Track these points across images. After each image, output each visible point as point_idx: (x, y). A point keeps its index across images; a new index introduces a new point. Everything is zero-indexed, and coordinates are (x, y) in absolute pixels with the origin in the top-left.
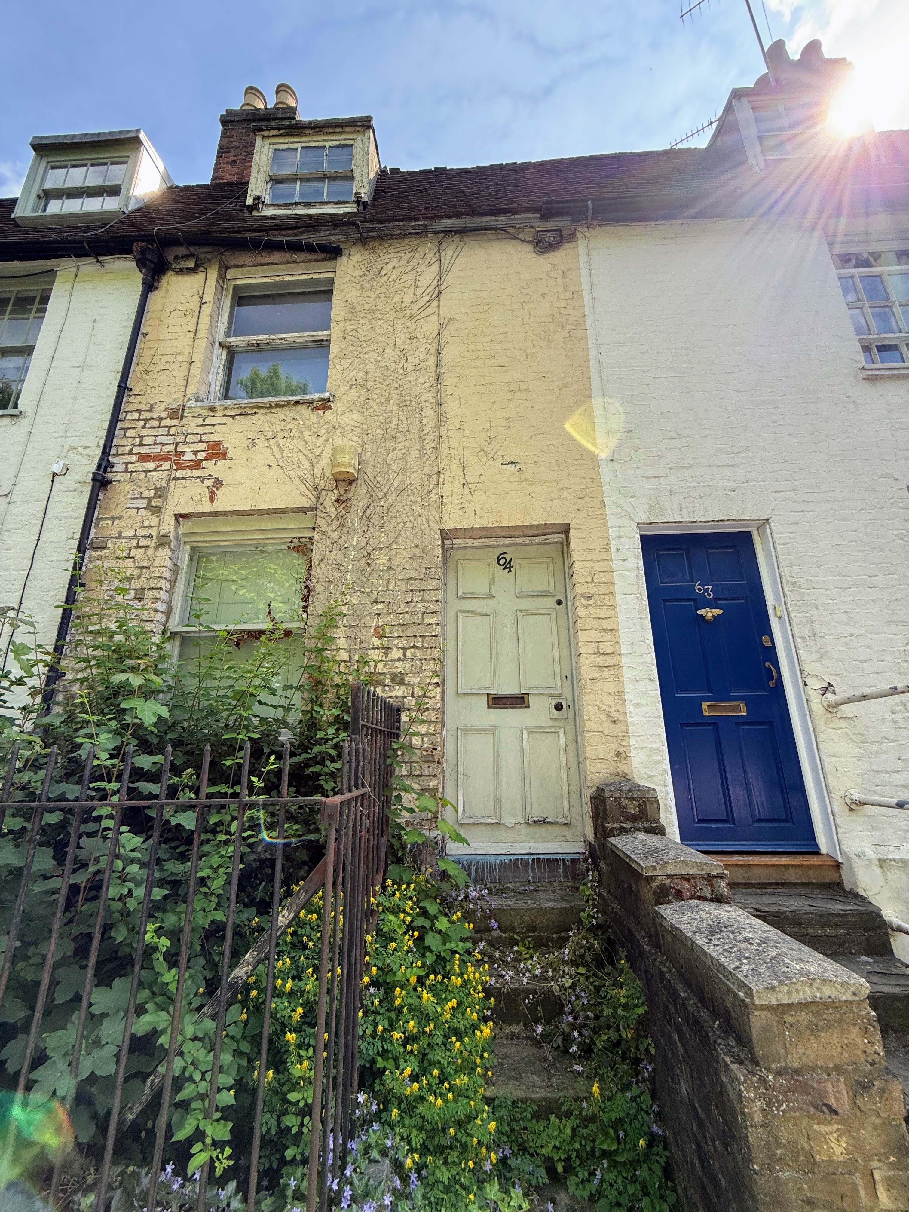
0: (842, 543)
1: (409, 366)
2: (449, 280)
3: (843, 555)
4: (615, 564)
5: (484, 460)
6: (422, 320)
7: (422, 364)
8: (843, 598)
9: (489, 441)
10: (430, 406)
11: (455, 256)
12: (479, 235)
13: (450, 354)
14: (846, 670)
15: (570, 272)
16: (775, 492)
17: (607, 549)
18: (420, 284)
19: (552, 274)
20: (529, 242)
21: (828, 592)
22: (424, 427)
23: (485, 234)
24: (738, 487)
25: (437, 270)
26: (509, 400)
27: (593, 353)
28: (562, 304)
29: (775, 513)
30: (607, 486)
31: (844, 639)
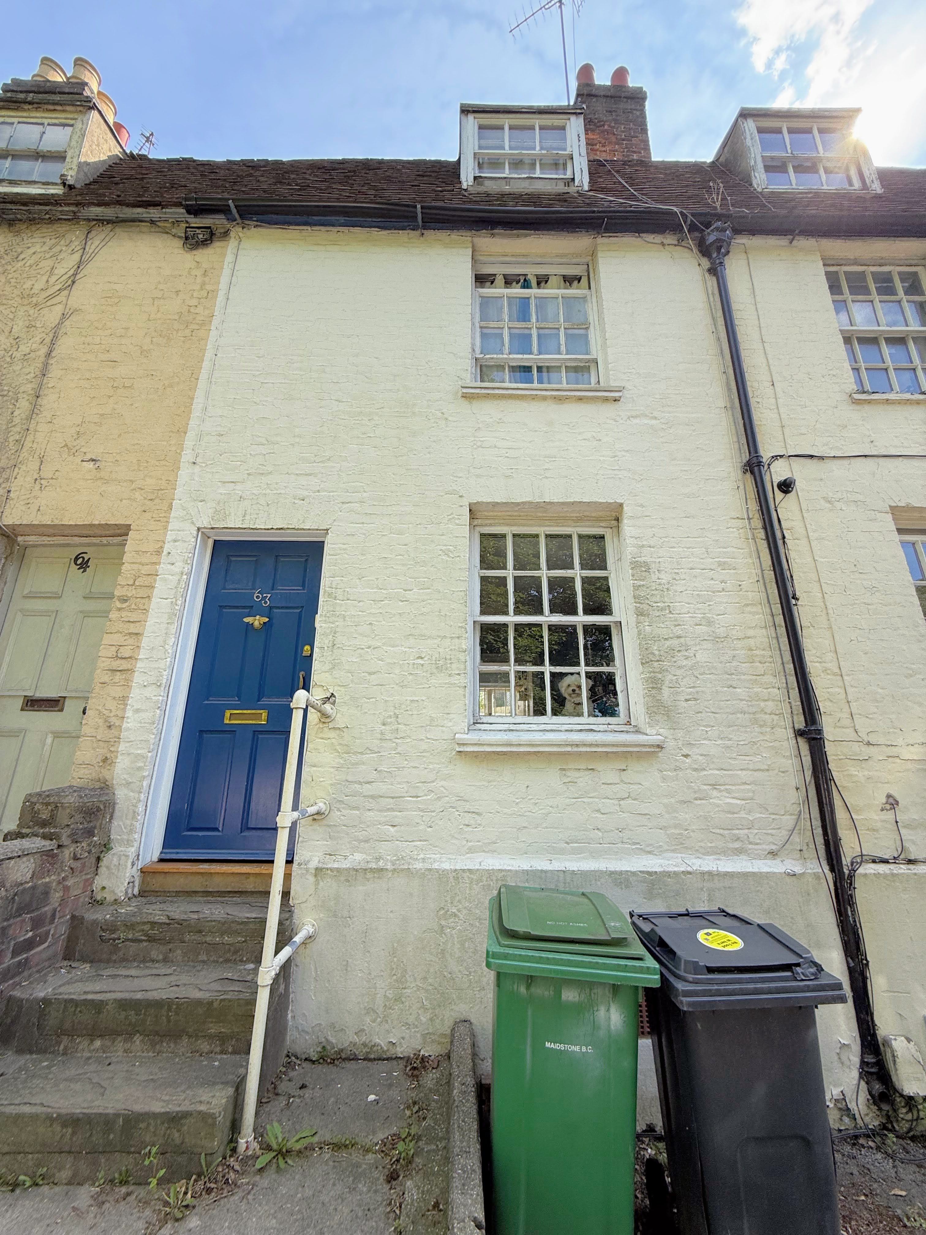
0: (390, 556)
1: (18, 355)
2: (87, 270)
3: (387, 568)
4: (163, 568)
5: (65, 456)
6: (47, 309)
7: (32, 355)
8: (373, 611)
9: (75, 437)
10: (27, 398)
11: (100, 246)
12: (131, 226)
13: (64, 346)
14: (352, 681)
15: (212, 271)
16: (343, 503)
17: (159, 552)
18: (56, 272)
19: (194, 272)
20: (180, 237)
21: (361, 604)
22: (15, 419)
23: (138, 226)
24: (307, 496)
25: (78, 259)
26: (110, 397)
27: (209, 354)
28: (194, 302)
29: (335, 523)
30: (180, 489)
31: (360, 651)
